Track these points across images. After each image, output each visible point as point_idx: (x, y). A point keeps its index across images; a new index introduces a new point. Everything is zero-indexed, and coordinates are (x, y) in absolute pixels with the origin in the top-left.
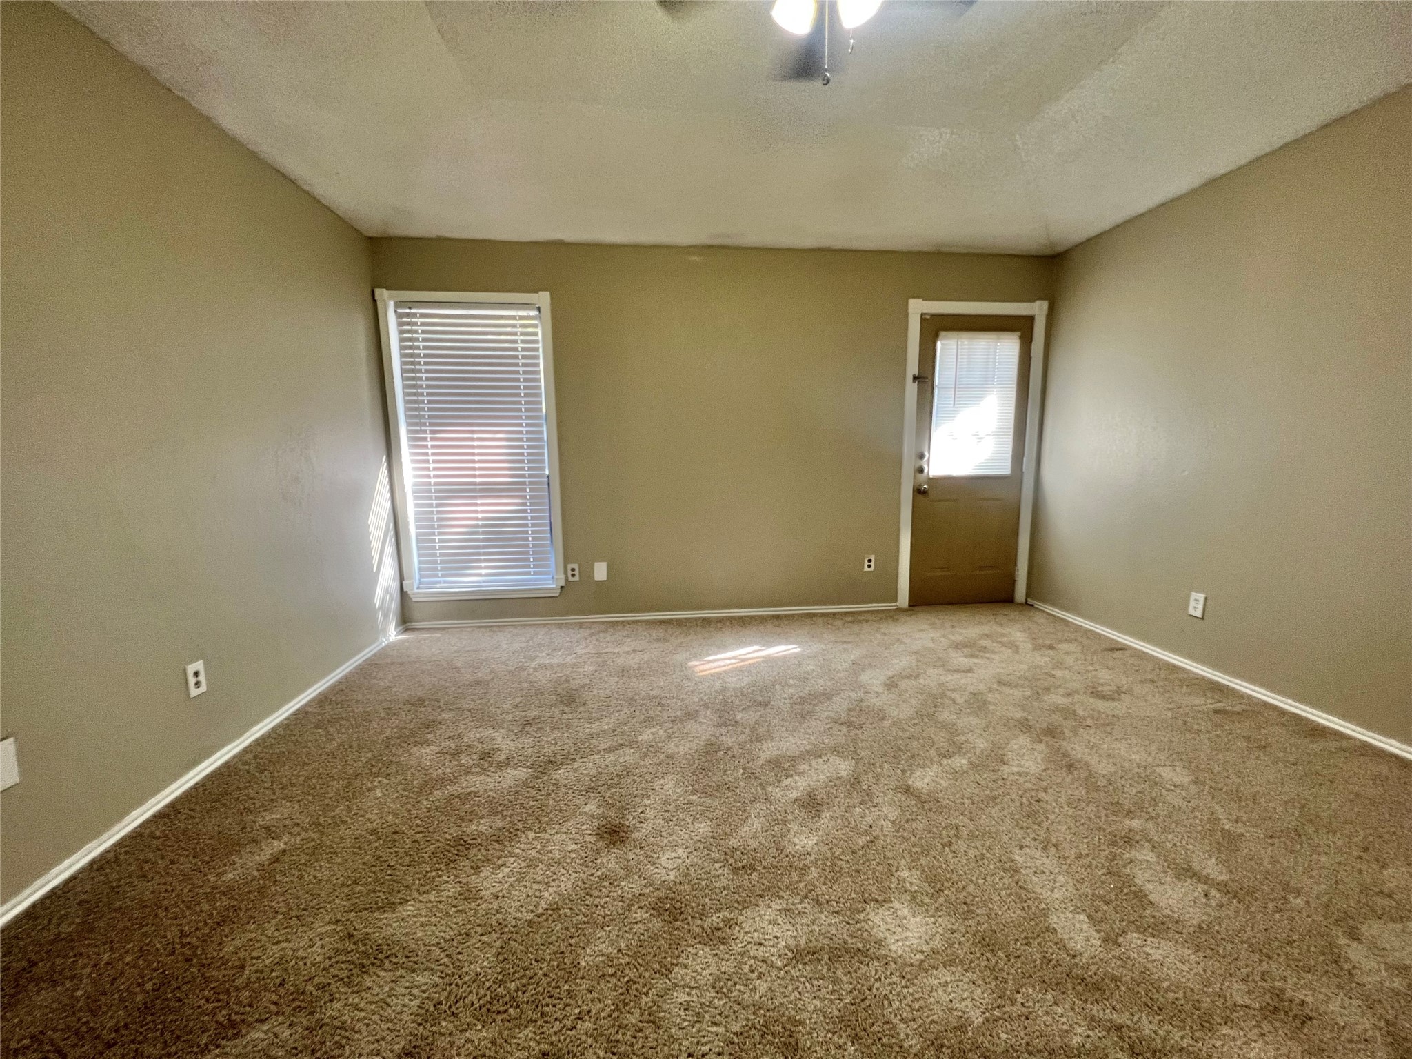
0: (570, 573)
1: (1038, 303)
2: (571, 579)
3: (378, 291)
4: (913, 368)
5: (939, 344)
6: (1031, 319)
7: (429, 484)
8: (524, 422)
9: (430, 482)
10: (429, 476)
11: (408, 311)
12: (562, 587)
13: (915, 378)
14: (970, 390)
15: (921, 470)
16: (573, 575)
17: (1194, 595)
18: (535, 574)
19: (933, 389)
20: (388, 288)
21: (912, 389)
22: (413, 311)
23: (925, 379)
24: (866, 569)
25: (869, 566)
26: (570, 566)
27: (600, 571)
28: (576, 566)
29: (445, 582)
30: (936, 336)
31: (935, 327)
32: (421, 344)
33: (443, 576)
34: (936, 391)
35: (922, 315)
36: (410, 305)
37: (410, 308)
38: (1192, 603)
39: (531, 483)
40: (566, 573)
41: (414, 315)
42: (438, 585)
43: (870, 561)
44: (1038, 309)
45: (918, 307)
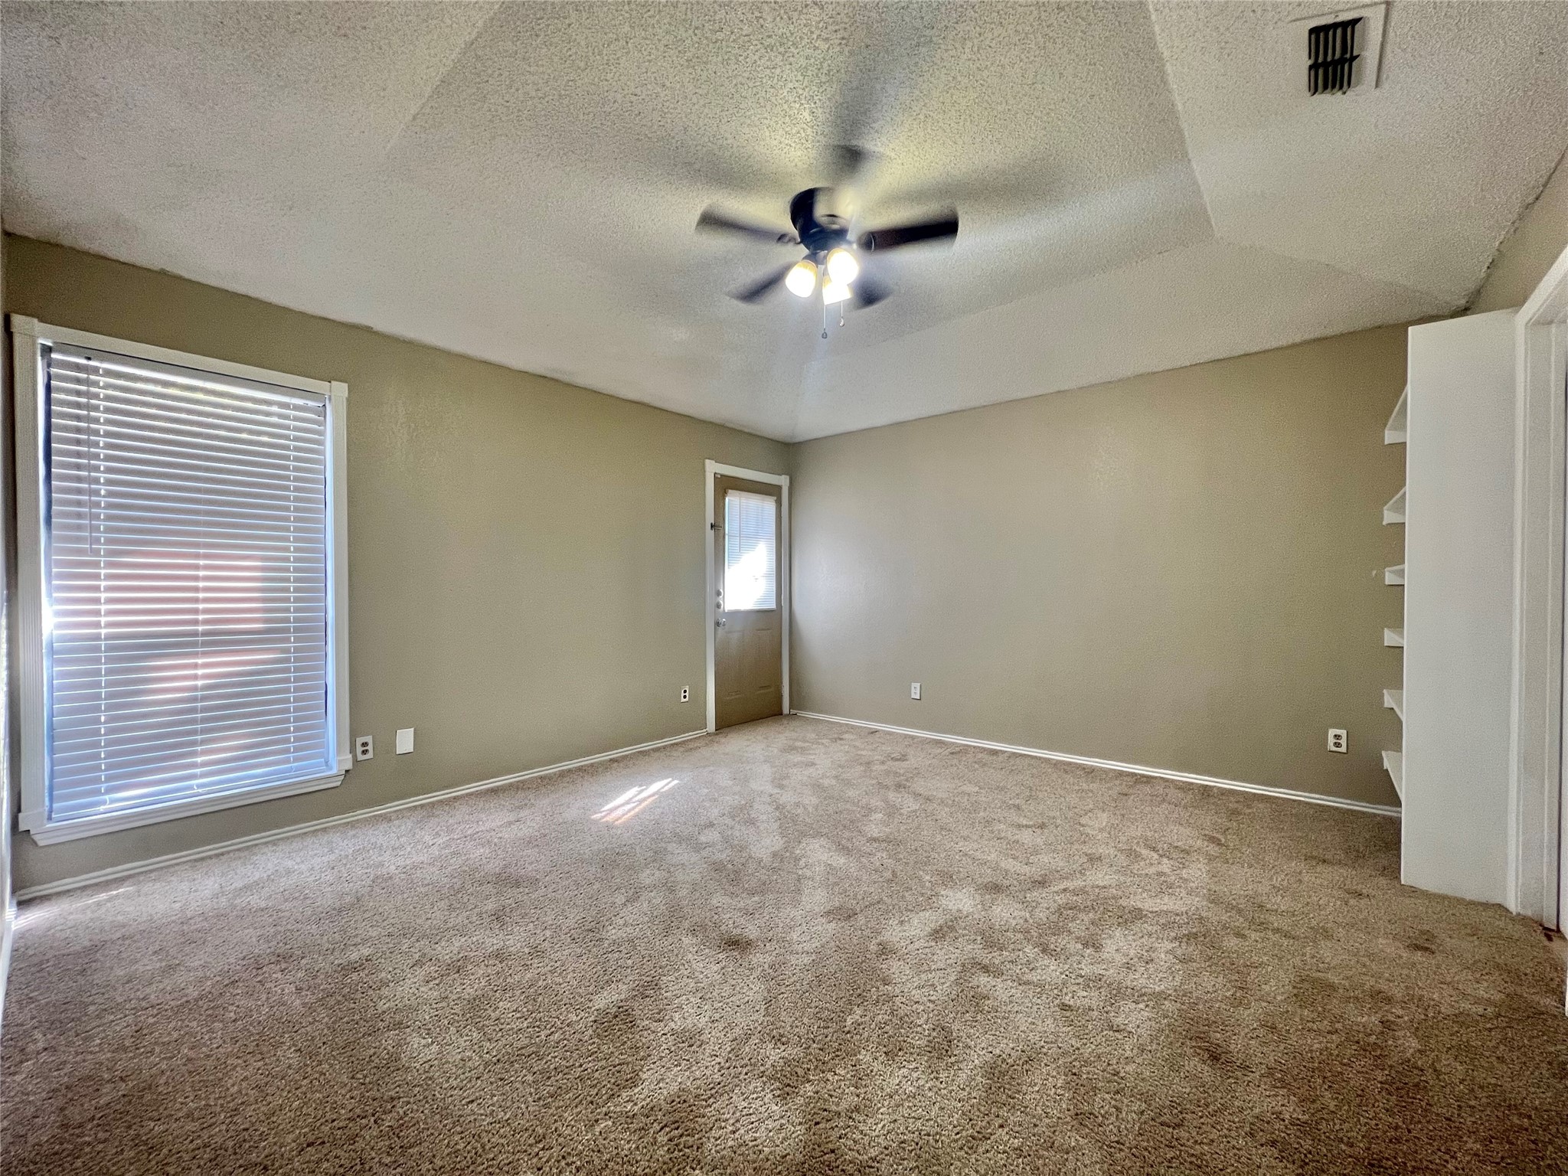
0: (359, 749)
1: (783, 476)
2: (361, 757)
3: (18, 320)
4: (710, 518)
5: (727, 499)
6: (780, 488)
7: (98, 637)
8: (292, 546)
9: (100, 634)
10: (97, 625)
11: (84, 361)
12: (347, 771)
13: (712, 526)
14: (748, 539)
15: (718, 606)
16: (365, 752)
17: (914, 685)
18: (296, 760)
19: (724, 537)
20: (41, 320)
21: (710, 534)
22: (92, 363)
23: (717, 526)
24: (683, 700)
25: (685, 697)
26: (360, 741)
27: (405, 741)
28: (369, 739)
29: (112, 801)
30: (725, 493)
31: (725, 485)
32: (103, 416)
33: (108, 791)
34: (727, 537)
35: (715, 474)
36: (89, 353)
37: (89, 359)
38: (913, 690)
39: (296, 630)
40: (353, 750)
41: (95, 371)
42: (102, 808)
43: (685, 692)
44: (783, 481)
45: (713, 468)
